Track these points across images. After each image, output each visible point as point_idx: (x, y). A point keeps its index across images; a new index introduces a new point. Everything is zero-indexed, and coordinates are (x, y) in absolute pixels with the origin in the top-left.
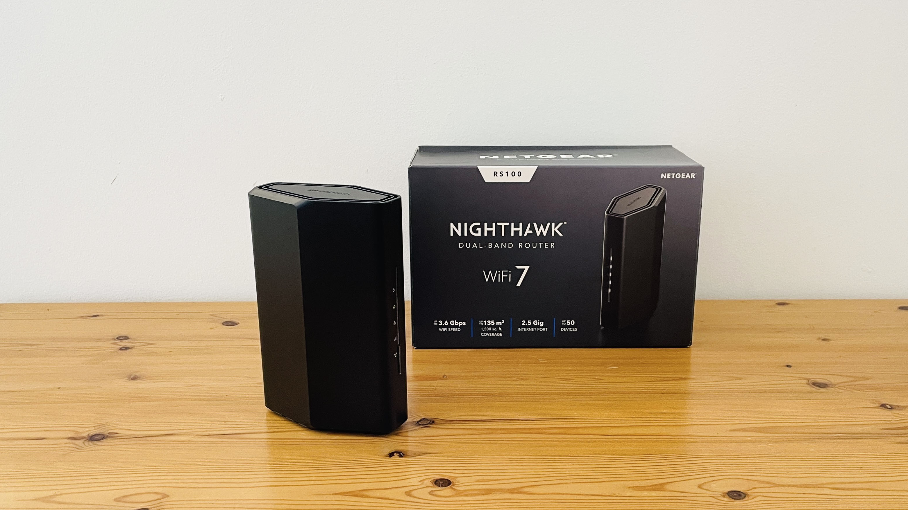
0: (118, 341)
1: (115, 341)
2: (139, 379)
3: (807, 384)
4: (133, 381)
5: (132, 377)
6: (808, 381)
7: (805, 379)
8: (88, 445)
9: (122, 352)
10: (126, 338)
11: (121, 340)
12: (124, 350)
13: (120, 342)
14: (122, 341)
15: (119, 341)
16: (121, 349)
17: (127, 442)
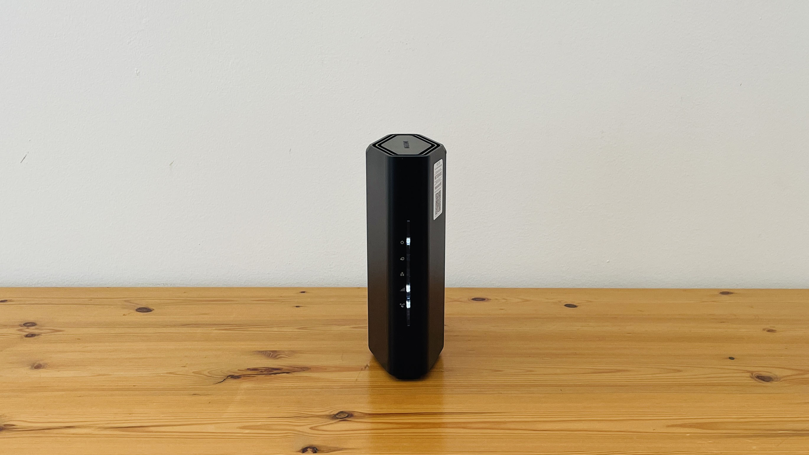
0: (24, 328)
1: (22, 328)
2: (43, 368)
3: (751, 377)
4: (36, 369)
5: (36, 365)
6: (752, 374)
7: (748, 372)
9: (27, 338)
10: (33, 324)
11: (28, 327)
12: (30, 337)
13: (27, 328)
16: (27, 336)
17: (24, 434)
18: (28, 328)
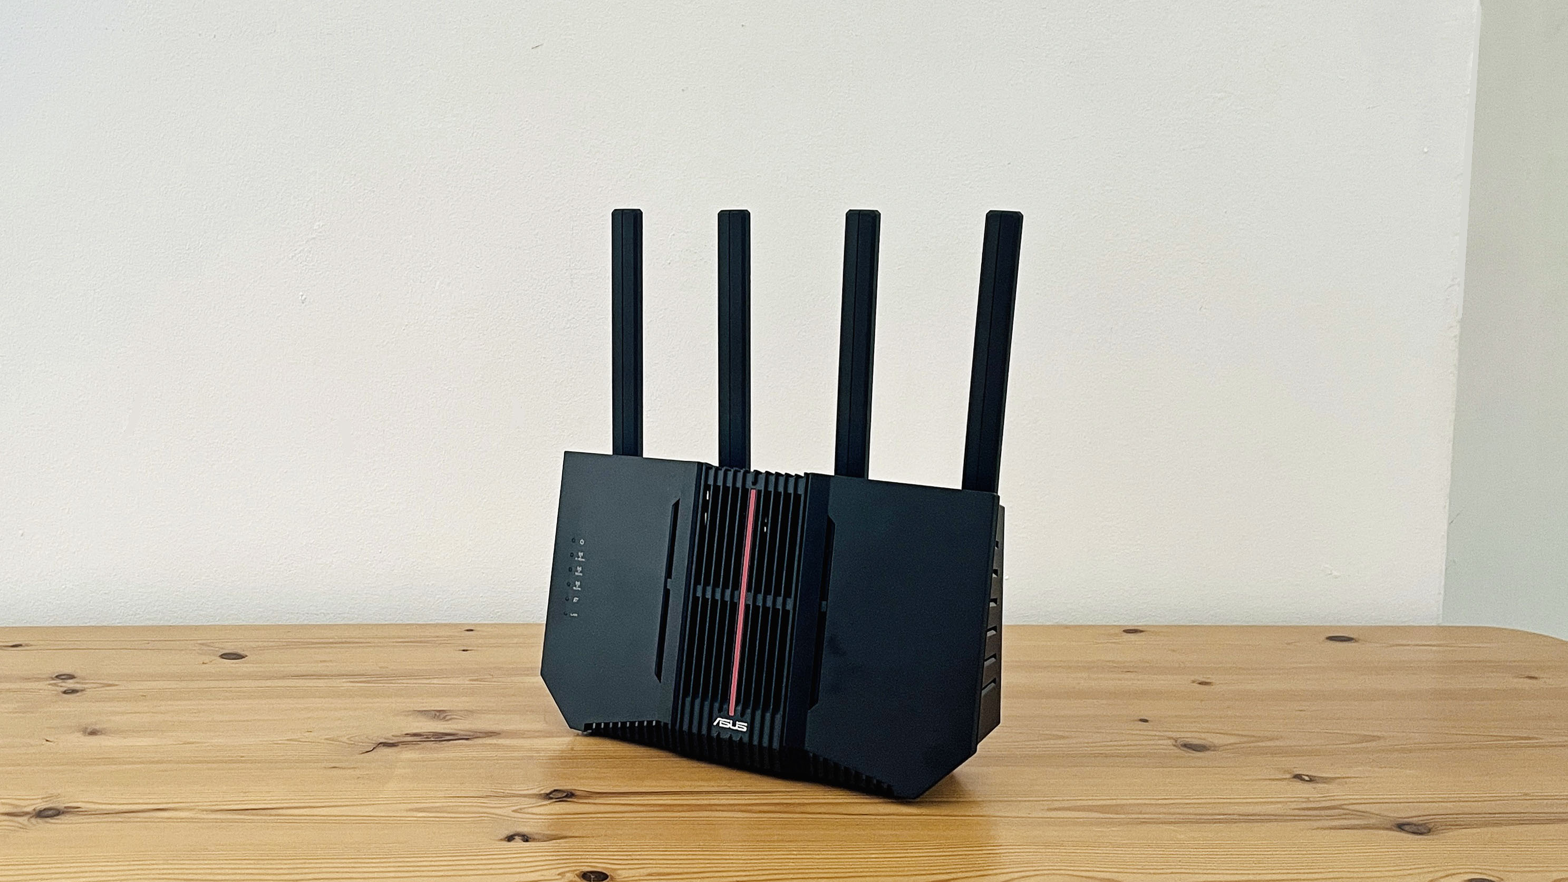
0: (58, 682)
1: (55, 682)
2: (101, 734)
4: (91, 736)
5: (89, 730)
8: (35, 823)
9: (67, 696)
10: (71, 677)
11: (64, 680)
12: (70, 693)
13: (63, 682)
14: (66, 681)
15: (61, 681)
16: (65, 692)
17: (94, 819)
18: (65, 683)
